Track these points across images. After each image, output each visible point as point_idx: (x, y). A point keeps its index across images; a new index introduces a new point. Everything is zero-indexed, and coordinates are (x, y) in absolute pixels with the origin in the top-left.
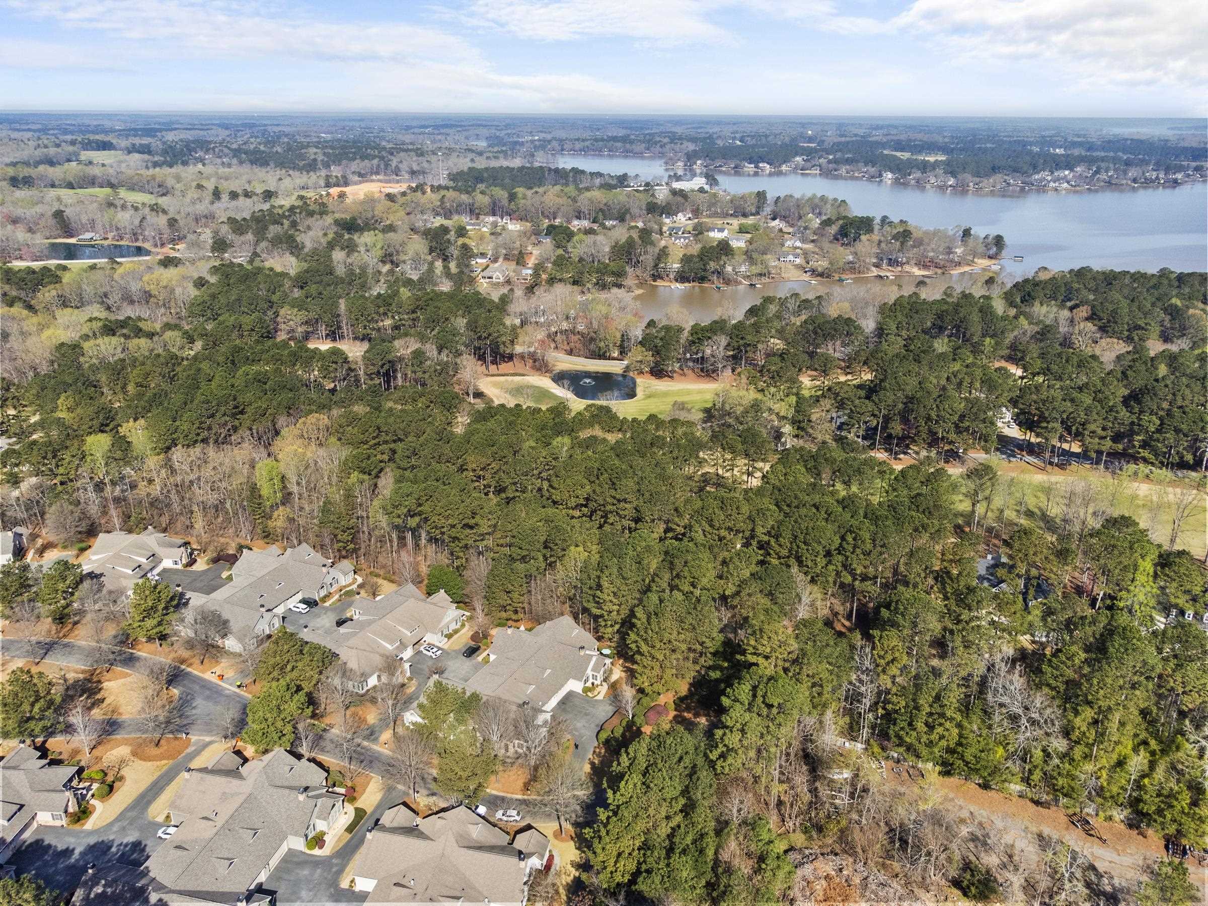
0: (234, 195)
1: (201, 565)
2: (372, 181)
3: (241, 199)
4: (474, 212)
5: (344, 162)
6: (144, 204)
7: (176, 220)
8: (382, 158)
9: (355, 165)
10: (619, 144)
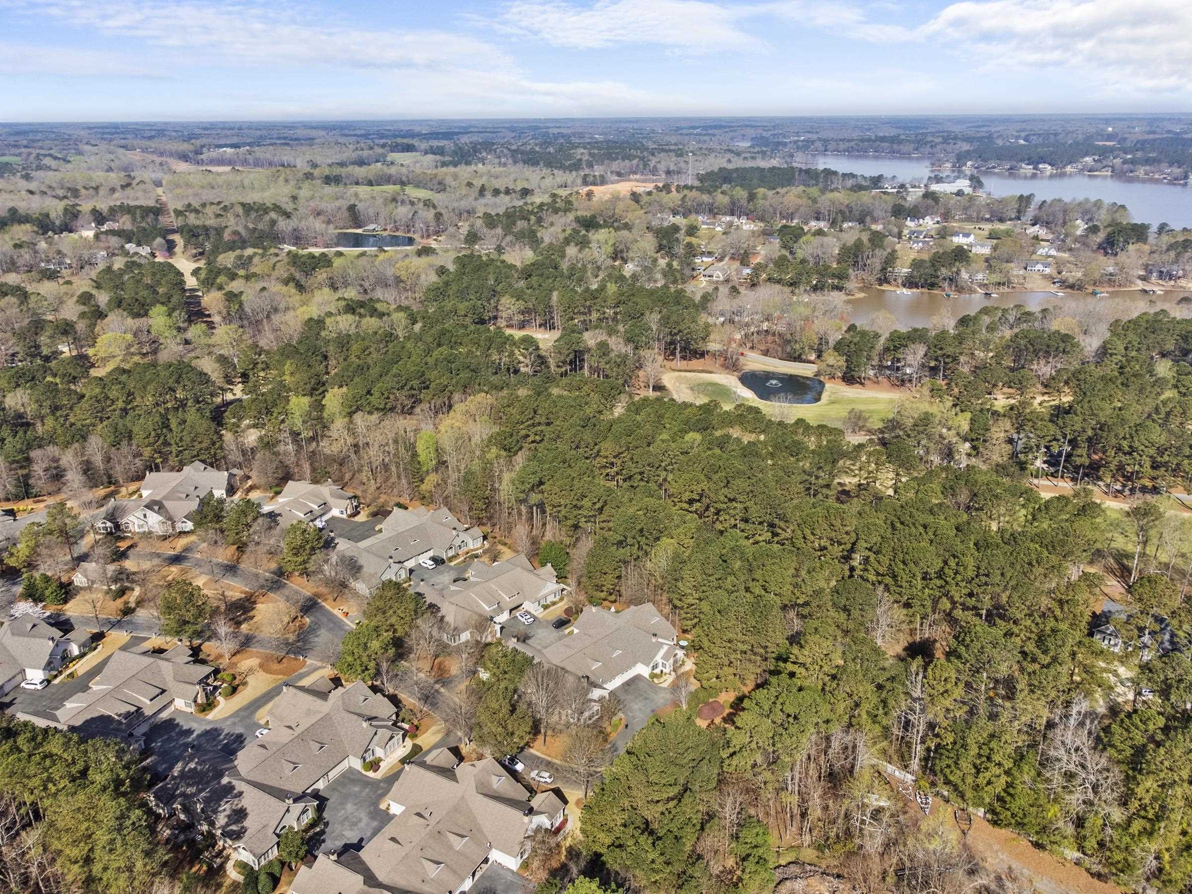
0: (496, 192)
1: (362, 518)
2: (630, 180)
3: (502, 195)
4: (713, 211)
5: (606, 162)
6: (419, 200)
7: (441, 214)
8: (642, 159)
9: (616, 166)
10: (886, 145)
